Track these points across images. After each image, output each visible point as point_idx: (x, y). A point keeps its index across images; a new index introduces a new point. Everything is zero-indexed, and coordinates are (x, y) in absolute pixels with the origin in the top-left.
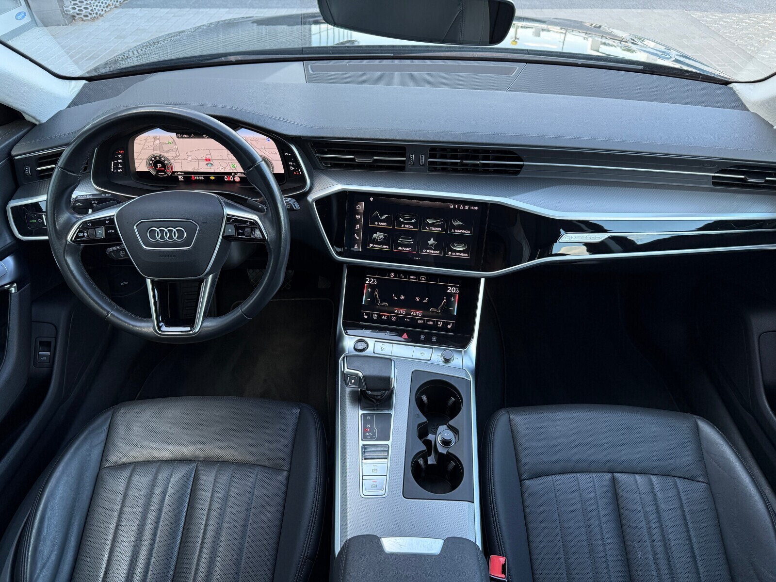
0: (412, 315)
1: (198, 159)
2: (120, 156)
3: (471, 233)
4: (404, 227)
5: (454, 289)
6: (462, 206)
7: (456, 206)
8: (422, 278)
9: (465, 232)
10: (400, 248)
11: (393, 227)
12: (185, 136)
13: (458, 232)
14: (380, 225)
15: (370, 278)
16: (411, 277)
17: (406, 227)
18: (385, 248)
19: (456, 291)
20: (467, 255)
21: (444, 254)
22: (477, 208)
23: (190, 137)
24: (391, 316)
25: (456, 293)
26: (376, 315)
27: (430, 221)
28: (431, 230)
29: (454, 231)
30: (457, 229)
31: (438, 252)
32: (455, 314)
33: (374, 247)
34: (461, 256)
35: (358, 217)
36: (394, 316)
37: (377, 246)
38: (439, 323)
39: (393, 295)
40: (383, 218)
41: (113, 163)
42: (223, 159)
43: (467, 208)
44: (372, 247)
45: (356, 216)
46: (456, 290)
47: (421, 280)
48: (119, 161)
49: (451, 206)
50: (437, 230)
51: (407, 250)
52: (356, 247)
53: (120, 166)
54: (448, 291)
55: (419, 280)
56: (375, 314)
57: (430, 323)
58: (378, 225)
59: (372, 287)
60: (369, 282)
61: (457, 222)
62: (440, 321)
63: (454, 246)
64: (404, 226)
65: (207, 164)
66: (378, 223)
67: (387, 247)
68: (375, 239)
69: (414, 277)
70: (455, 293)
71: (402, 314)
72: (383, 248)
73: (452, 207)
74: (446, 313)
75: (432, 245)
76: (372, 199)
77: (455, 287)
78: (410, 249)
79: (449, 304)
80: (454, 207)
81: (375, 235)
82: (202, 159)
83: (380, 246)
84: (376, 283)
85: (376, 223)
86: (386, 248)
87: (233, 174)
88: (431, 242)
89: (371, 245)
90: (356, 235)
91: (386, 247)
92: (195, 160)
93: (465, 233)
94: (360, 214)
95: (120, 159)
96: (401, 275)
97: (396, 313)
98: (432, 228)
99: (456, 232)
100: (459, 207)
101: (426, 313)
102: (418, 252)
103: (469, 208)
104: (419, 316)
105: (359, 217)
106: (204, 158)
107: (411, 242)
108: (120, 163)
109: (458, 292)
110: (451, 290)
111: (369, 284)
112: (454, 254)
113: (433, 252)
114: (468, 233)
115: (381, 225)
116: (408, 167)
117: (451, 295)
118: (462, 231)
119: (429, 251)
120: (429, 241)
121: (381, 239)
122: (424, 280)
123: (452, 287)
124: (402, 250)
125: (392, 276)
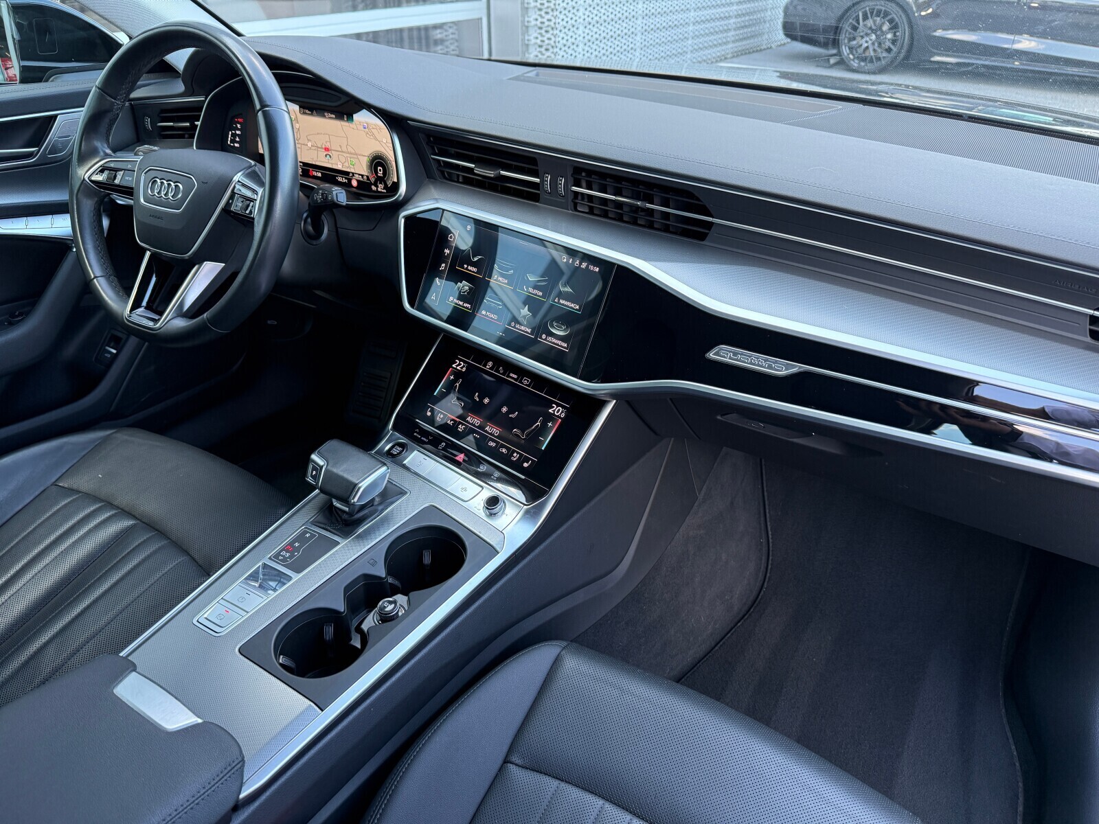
0: (486, 432)
1: (317, 147)
2: (239, 126)
3: (579, 310)
5: (559, 410)
6: (577, 262)
7: (571, 260)
8: (525, 380)
9: (572, 305)
10: (483, 312)
11: (484, 276)
12: (307, 111)
13: (563, 305)
14: (468, 270)
15: (460, 360)
16: (512, 375)
17: (499, 281)
18: (466, 307)
19: (560, 414)
20: (566, 345)
21: (536, 337)
22: (597, 269)
23: (312, 114)
24: (460, 423)
25: (560, 417)
26: (442, 416)
27: (530, 278)
28: (529, 293)
29: (559, 300)
30: (563, 299)
31: (530, 331)
32: (543, 448)
34: (558, 345)
35: (447, 252)
36: (463, 424)
38: (515, 455)
39: (477, 394)
40: (476, 259)
41: (230, 133)
42: (342, 152)
43: (584, 265)
45: (445, 250)
46: (562, 412)
47: (523, 383)
48: (238, 132)
49: (564, 258)
50: (536, 295)
51: (491, 318)
53: (237, 139)
54: (550, 411)
55: (521, 382)
56: (442, 413)
57: (504, 450)
59: (458, 374)
60: (457, 366)
61: (565, 286)
62: (518, 453)
63: (553, 327)
64: (497, 278)
65: (326, 156)
66: (468, 267)
69: (515, 376)
70: (558, 416)
71: (474, 425)
72: (464, 307)
73: (565, 260)
74: (531, 444)
75: (525, 317)
76: (469, 228)
77: (563, 407)
78: (496, 317)
79: (543, 430)
80: (568, 261)
81: (459, 285)
82: (322, 148)
84: (464, 369)
85: (465, 266)
87: (351, 175)
88: (525, 311)
89: (451, 299)
90: (437, 280)
91: (468, 305)
92: (314, 148)
93: (571, 308)
94: (450, 248)
95: (238, 129)
96: (501, 368)
97: (468, 422)
98: (531, 290)
99: (561, 304)
100: (574, 262)
101: (506, 434)
103: (587, 266)
104: (493, 435)
106: (324, 147)
107: (500, 305)
108: (238, 135)
109: (563, 416)
110: (554, 411)
111: (456, 369)
112: (550, 339)
113: (523, 328)
114: (576, 310)
115: (470, 271)
116: (543, 196)
117: (551, 417)
118: (569, 304)
119: (518, 326)
120: (521, 310)
121: (464, 292)
122: (526, 385)
123: (558, 405)
124: (485, 316)
125: (489, 366)
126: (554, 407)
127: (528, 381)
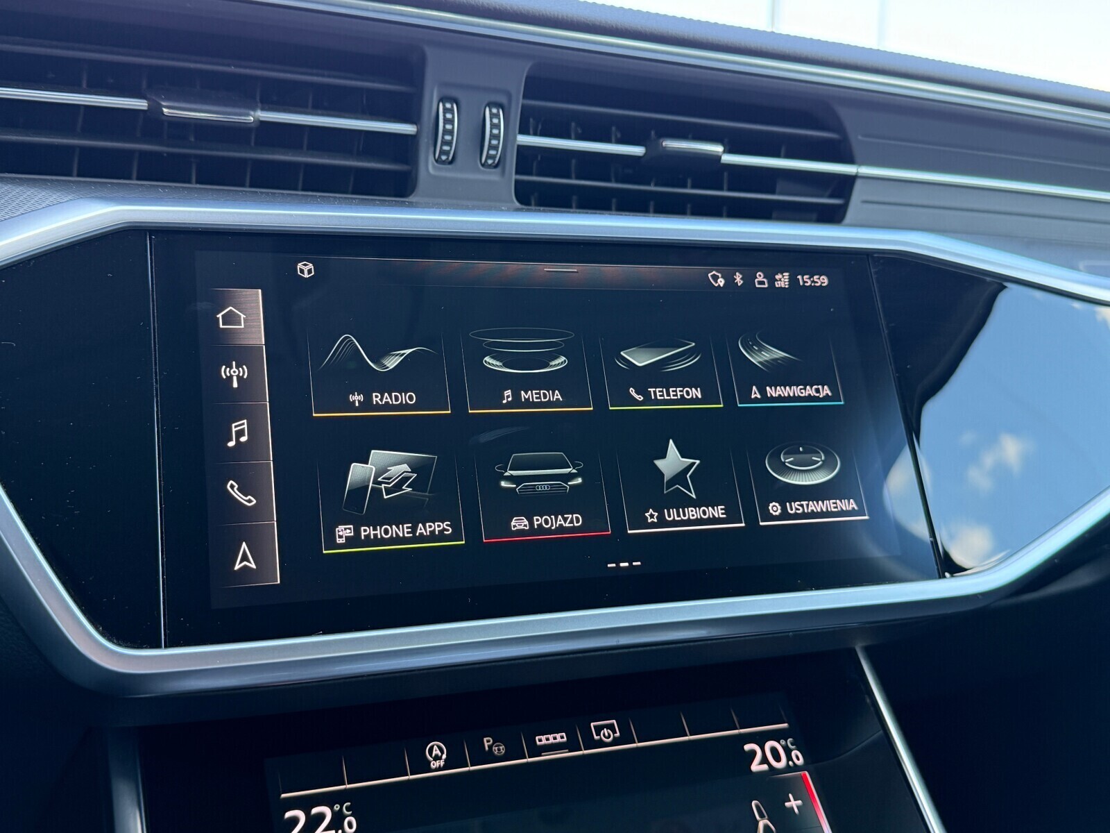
3: (835, 397)
4: (516, 402)
5: (775, 751)
6: (760, 276)
7: (738, 279)
8: (599, 729)
9: (810, 391)
10: (519, 524)
11: (459, 406)
13: (780, 399)
14: (378, 408)
16: (542, 740)
17: (529, 404)
18: (433, 537)
19: (789, 758)
20: (853, 505)
21: (752, 519)
22: (823, 281)
25: (796, 768)
27: (640, 359)
28: (657, 402)
29: (762, 391)
30: (774, 385)
31: (719, 512)
33: (368, 541)
34: (828, 515)
37: (380, 532)
40: (392, 362)
43: (783, 280)
44: (351, 542)
45: (224, 372)
47: (601, 744)
49: (715, 278)
50: (683, 400)
51: (561, 529)
52: (244, 560)
54: (755, 767)
58: (367, 405)
61: (761, 348)
63: (784, 469)
64: (516, 395)
66: (368, 398)
67: (444, 526)
68: (361, 490)
69: (560, 738)
70: (788, 769)
72: (422, 538)
73: (721, 282)
75: (680, 477)
76: (306, 269)
77: (776, 735)
78: (574, 520)
80: (730, 280)
81: (357, 472)
83: (404, 531)
85: (356, 398)
86: (442, 536)
88: (672, 462)
89: (344, 532)
90: (233, 488)
91: (437, 527)
93: (810, 398)
94: (243, 355)
98: (657, 393)
99: (773, 399)
100: (749, 279)
102: (619, 527)
103: (793, 280)
105: (244, 372)
107: (571, 476)
109: (798, 758)
110: (764, 760)
112: (794, 507)
113: (692, 513)
114: (826, 398)
115: (387, 407)
116: (428, 167)
117: (778, 782)
118: (795, 391)
119: (672, 515)
120: (659, 463)
121: (398, 486)
122: (616, 742)
123: (761, 739)
124: (532, 531)
125: (437, 758)
127: (611, 727)
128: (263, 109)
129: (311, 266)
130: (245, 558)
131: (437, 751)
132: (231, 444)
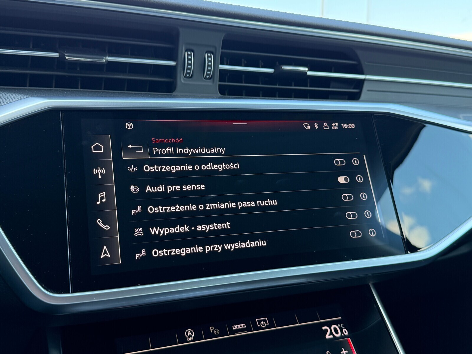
5: (336, 330)
6: (325, 125)
7: (316, 126)
8: (260, 322)
19: (342, 332)
22: (352, 126)
25: (345, 337)
35: (99, 172)
43: (335, 126)
45: (95, 171)
46: (341, 330)
47: (261, 328)
49: (306, 126)
54: (327, 337)
69: (243, 326)
70: (341, 337)
73: (309, 127)
76: (129, 126)
77: (336, 322)
80: (313, 127)
90: (100, 221)
94: (103, 164)
96: (211, 329)
100: (321, 126)
103: (340, 126)
105: (104, 171)
109: (346, 332)
110: (331, 334)
116: (181, 80)
117: (337, 343)
122: (267, 327)
123: (329, 324)
125: (190, 336)
126: (326, 330)
127: (265, 321)
128: (109, 56)
129: (132, 124)
130: (105, 253)
131: (190, 333)
132: (99, 203)
